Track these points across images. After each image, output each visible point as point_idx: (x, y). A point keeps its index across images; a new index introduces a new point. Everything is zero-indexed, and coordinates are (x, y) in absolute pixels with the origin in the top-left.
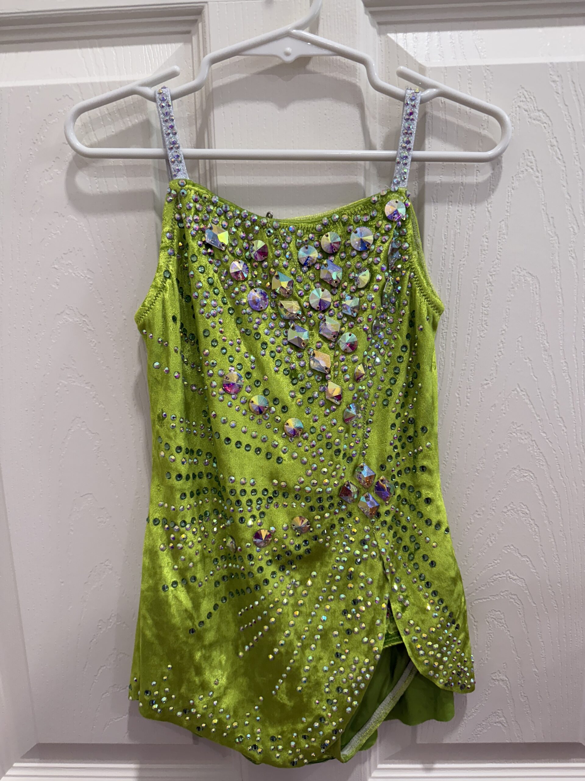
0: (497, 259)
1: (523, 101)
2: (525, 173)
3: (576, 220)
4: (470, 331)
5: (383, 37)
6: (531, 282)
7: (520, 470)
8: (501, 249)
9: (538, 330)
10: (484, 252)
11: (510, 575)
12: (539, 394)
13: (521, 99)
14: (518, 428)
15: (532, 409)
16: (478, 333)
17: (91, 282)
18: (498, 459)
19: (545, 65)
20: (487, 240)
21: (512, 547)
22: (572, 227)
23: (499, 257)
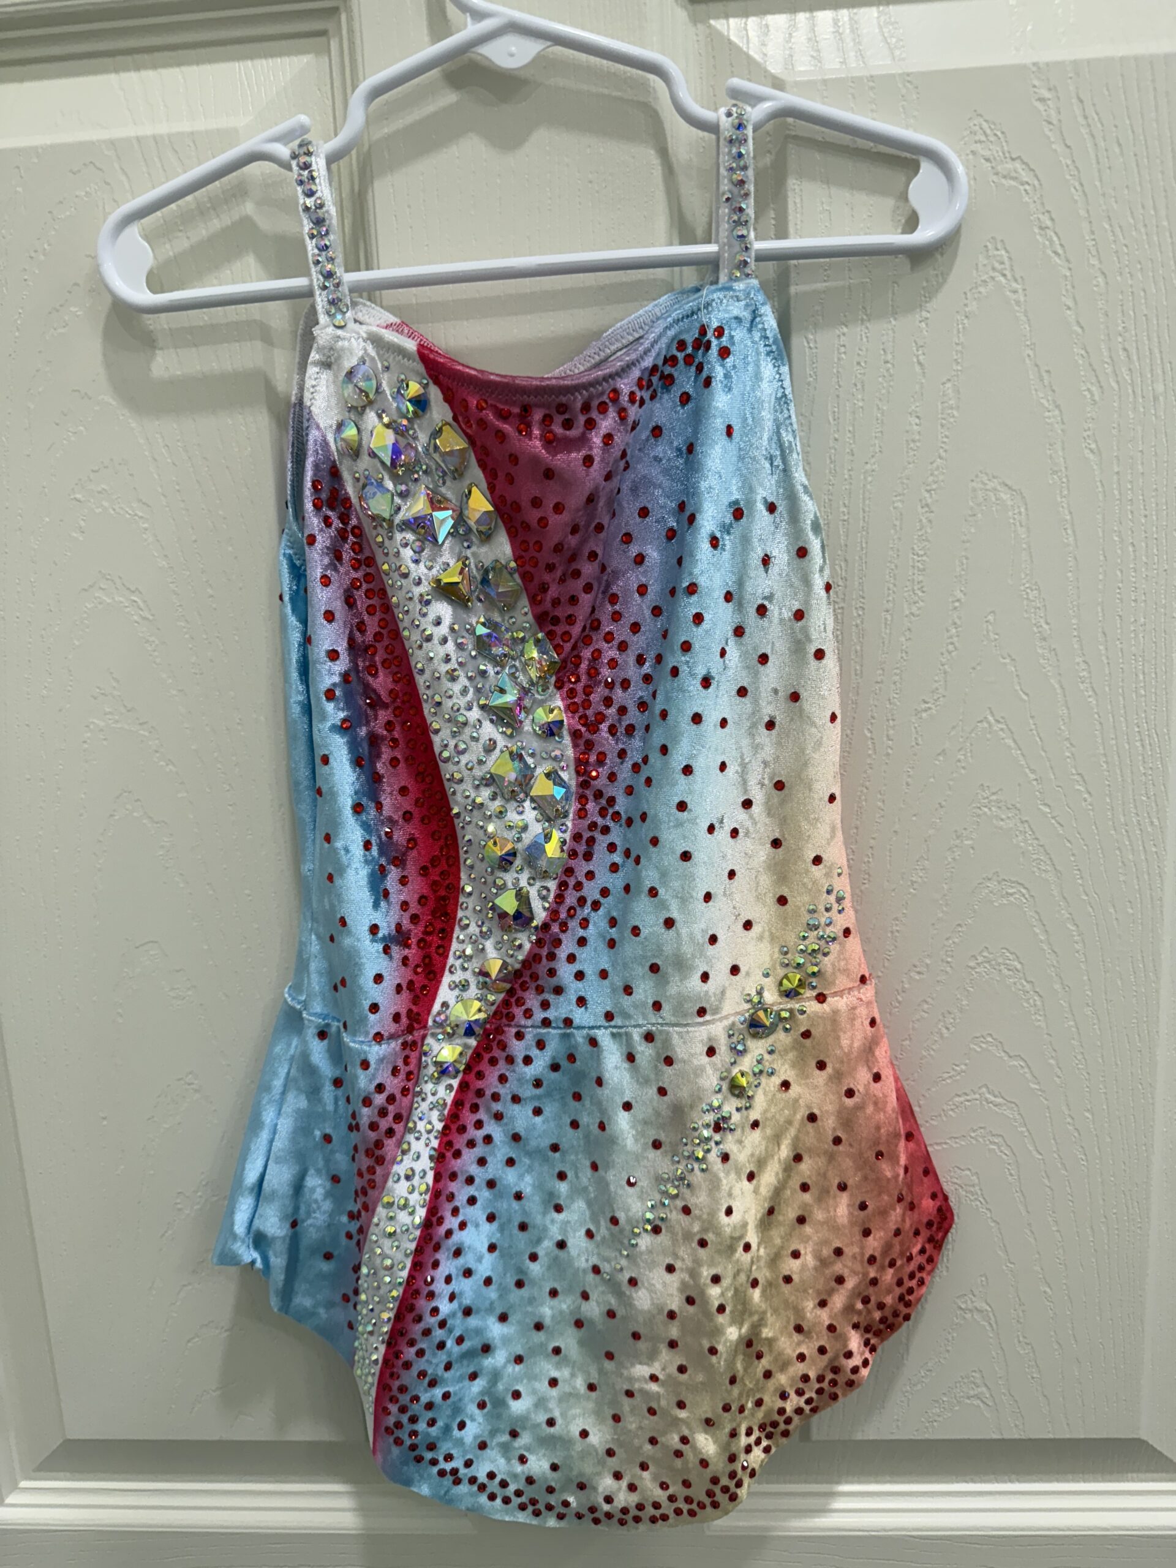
0: (940, 457)
1: (980, 142)
2: (991, 285)
3: (1097, 376)
4: (891, 605)
5: (699, 26)
6: (1009, 503)
7: (999, 883)
8: (946, 437)
9: (1028, 599)
10: (912, 445)
11: (988, 1096)
12: (1033, 727)
13: (977, 138)
14: (994, 797)
15: (1021, 758)
16: (906, 606)
17: (146, 525)
18: (954, 859)
19: (1023, 68)
20: (917, 421)
21: (990, 1039)
22: (1088, 390)
23: (943, 454)
